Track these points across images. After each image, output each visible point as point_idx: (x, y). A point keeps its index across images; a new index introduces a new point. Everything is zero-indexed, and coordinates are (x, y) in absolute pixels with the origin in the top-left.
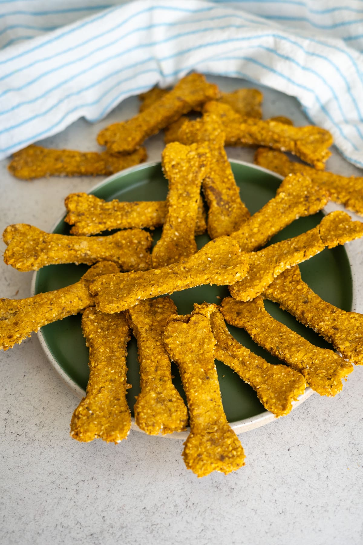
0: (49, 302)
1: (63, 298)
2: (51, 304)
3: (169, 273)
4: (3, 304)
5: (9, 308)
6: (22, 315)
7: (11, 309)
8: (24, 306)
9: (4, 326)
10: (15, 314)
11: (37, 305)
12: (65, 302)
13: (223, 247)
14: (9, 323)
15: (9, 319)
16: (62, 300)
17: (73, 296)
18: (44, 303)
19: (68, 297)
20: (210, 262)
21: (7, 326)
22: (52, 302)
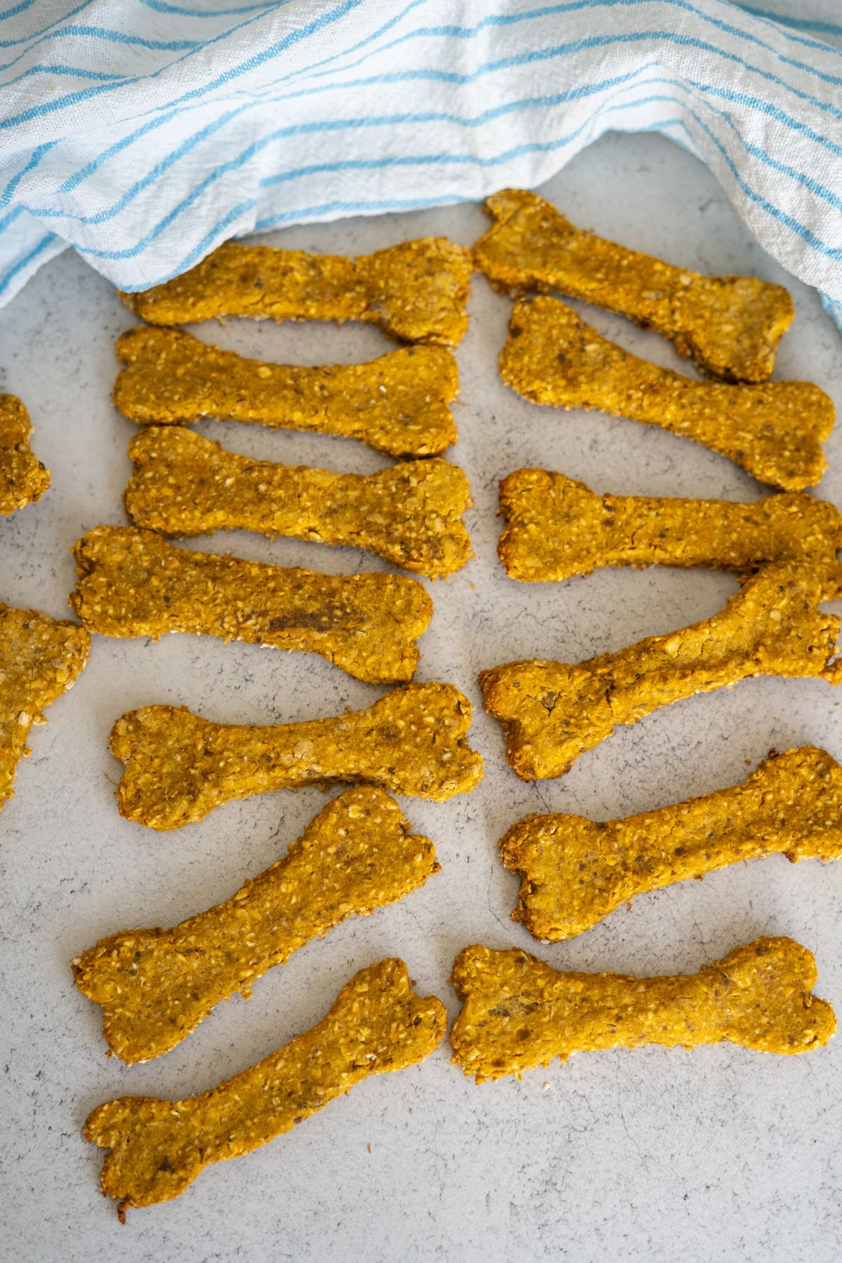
0: (615, 1012)
1: (650, 1015)
2: (619, 1018)
3: (285, 386)
4: (516, 972)
5: (524, 987)
6: (545, 1020)
7: (527, 994)
8: (558, 999)
9: (496, 1031)
10: (530, 1009)
11: (586, 1006)
12: (651, 1026)
13: (423, 372)
14: (509, 1028)
15: (512, 1019)
16: (647, 1018)
17: (675, 1017)
18: (602, 1009)
19: (664, 1015)
20: (382, 396)
21: (503, 1033)
22: (623, 1015)
